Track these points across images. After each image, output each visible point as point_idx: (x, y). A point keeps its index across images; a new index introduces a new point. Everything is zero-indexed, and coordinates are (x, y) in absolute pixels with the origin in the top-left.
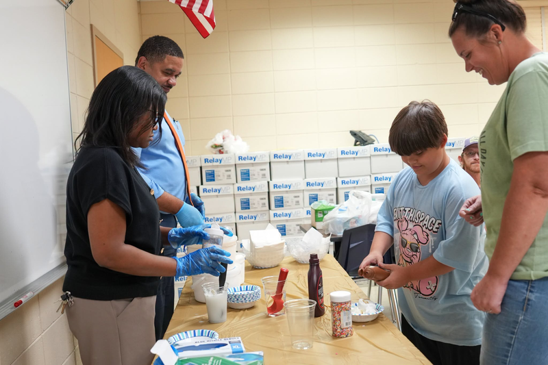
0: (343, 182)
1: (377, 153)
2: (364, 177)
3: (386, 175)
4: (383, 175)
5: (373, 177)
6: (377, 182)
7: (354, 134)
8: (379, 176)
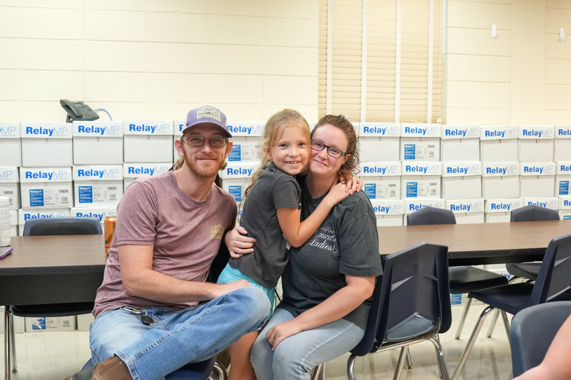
0: (28, 175)
1: (82, 134)
2: (61, 170)
3: (95, 168)
4: (92, 167)
5: (76, 169)
6: (82, 178)
7: (66, 106)
8: (86, 169)
